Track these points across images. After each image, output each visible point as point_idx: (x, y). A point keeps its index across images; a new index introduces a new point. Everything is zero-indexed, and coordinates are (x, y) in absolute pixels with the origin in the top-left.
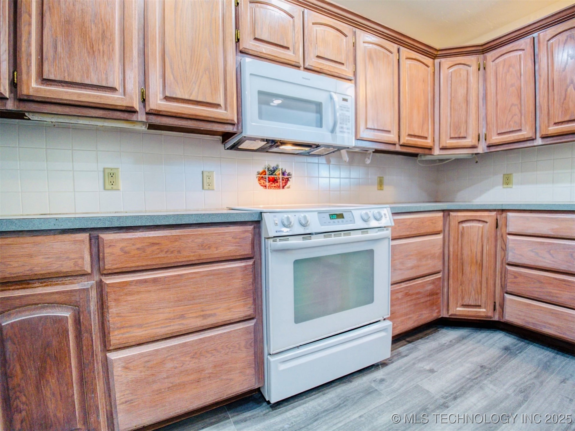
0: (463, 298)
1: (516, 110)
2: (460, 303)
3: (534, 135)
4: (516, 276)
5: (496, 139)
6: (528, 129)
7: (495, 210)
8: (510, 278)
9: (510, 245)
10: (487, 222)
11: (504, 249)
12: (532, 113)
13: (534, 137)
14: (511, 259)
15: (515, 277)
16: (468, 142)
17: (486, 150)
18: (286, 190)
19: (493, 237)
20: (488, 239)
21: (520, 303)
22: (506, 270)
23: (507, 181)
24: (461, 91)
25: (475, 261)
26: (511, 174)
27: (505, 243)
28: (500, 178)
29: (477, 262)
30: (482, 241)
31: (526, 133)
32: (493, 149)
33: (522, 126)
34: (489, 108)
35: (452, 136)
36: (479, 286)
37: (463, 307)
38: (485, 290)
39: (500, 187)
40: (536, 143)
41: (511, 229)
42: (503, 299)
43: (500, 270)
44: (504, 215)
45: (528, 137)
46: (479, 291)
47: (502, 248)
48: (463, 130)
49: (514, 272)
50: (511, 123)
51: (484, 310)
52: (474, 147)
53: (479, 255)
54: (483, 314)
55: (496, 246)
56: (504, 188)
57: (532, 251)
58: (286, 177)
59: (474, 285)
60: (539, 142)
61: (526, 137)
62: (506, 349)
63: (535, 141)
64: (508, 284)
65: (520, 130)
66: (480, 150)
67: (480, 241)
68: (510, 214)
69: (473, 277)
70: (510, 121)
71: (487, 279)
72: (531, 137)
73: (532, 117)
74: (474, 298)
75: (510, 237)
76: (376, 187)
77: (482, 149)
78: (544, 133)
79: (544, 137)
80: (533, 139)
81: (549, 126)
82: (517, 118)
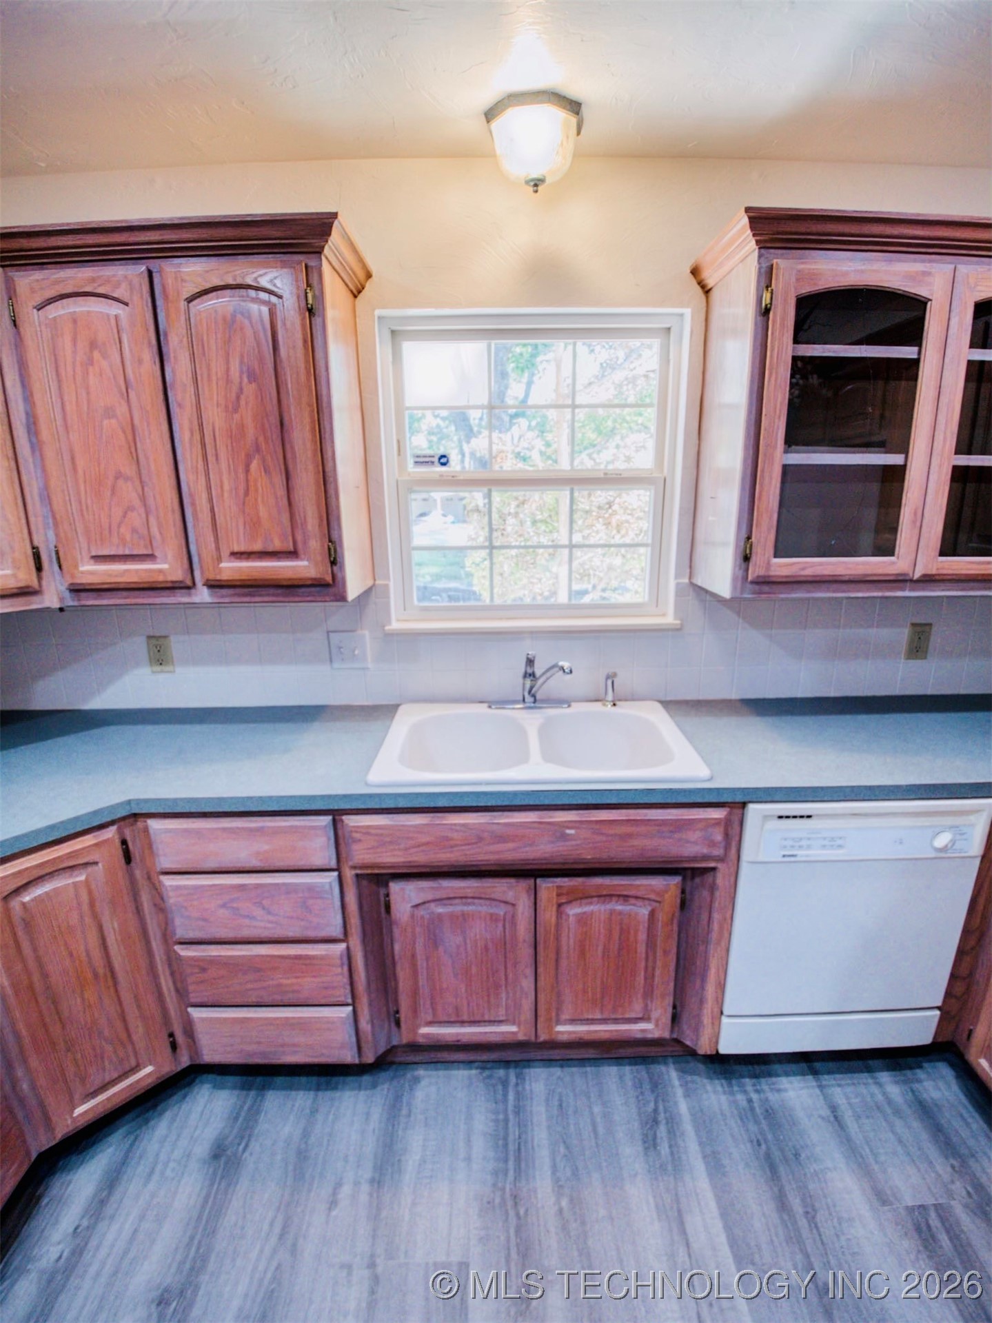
1: (129, 492)
3: (189, 576)
4: (203, 965)
5: (91, 573)
6: (170, 556)
7: (112, 823)
8: (192, 974)
9: (172, 900)
10: (96, 863)
11: (163, 908)
12: (173, 511)
13: (189, 583)
14: (181, 932)
15: (204, 970)
17: (71, 601)
19: (125, 891)
20: (113, 903)
21: (219, 1020)
22: (178, 957)
25: (90, 976)
26: (165, 637)
27: (159, 893)
28: (139, 645)
29: (96, 976)
30: (95, 916)
31: (167, 567)
32: (89, 601)
33: (155, 544)
36: (119, 1025)
37: (93, 1098)
38: (140, 1024)
40: (196, 599)
41: (165, 863)
42: (189, 1021)
43: (164, 958)
45: (174, 579)
46: (123, 1036)
47: (155, 905)
49: (198, 959)
50: (122, 530)
51: (149, 1069)
52: (29, 594)
53: (97, 954)
55: (138, 910)
56: (153, 672)
57: (224, 906)
59: (106, 1033)
60: (203, 595)
61: (170, 578)
63: (193, 591)
64: (191, 988)
65: (150, 557)
66: (49, 602)
67: (88, 920)
68: (154, 824)
69: (96, 1015)
70: (119, 527)
71: (136, 998)
72: (181, 582)
73: (175, 525)
74: (115, 1059)
75: (168, 882)
77: (55, 596)
78: (211, 576)
79: (213, 585)
80: (189, 587)
81: (220, 560)
82: (136, 518)
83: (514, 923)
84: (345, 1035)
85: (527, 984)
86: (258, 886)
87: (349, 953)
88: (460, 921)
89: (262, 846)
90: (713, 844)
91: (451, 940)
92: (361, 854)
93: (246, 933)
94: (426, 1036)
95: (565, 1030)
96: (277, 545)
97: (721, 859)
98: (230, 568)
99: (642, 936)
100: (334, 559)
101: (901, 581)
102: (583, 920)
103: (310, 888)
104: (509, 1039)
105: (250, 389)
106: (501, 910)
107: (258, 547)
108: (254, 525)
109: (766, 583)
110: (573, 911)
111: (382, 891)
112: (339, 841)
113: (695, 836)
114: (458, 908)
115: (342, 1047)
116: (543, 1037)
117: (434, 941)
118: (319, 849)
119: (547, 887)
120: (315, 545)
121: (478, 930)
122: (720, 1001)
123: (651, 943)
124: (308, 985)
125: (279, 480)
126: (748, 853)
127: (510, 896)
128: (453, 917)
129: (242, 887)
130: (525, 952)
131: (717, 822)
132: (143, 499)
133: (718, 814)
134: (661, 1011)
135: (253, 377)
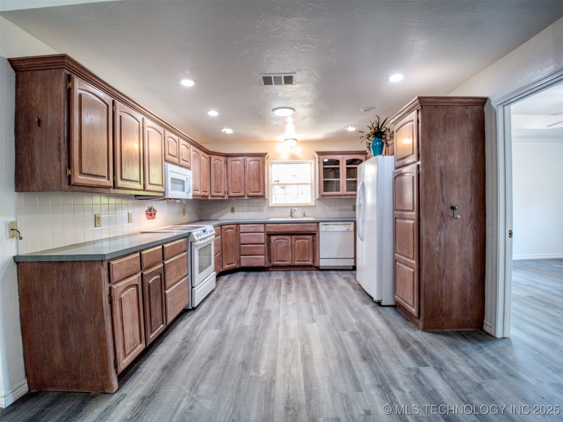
0: (227, 261)
1: (239, 184)
2: (227, 263)
5: (231, 194)
6: (242, 192)
8: (242, 250)
9: (241, 237)
10: (233, 229)
11: (240, 239)
12: (244, 186)
14: (242, 242)
15: (244, 249)
16: (222, 194)
17: (228, 198)
18: (155, 219)
19: (236, 234)
20: (234, 235)
21: (245, 258)
22: (240, 247)
23: (233, 210)
24: (219, 172)
25: (230, 245)
26: (234, 208)
27: (239, 237)
28: (230, 209)
31: (242, 194)
32: (231, 198)
33: (240, 190)
34: (229, 181)
35: (216, 191)
37: (228, 265)
38: (234, 256)
39: (230, 213)
41: (241, 231)
42: (240, 258)
43: (238, 247)
44: (238, 226)
46: (232, 257)
48: (219, 189)
49: (243, 247)
51: (234, 264)
52: (223, 197)
53: (232, 242)
54: (234, 266)
55: (236, 238)
57: (248, 238)
58: (155, 212)
60: (246, 198)
62: (244, 275)
64: (241, 252)
65: (240, 192)
66: (225, 198)
67: (231, 236)
68: (241, 225)
69: (230, 251)
70: (236, 188)
71: (234, 252)
73: (244, 188)
74: (231, 260)
75: (241, 234)
76: (182, 214)
77: (226, 197)
78: (248, 195)
79: (248, 196)
80: (244, 196)
81: (249, 192)
82: (239, 187)
83: (288, 243)
84: (263, 260)
85: (290, 254)
86: (253, 235)
87: (265, 246)
88: (281, 243)
89: (254, 228)
90: (315, 229)
91: (279, 246)
92: (268, 230)
93: (251, 242)
94: (275, 263)
95: (297, 263)
96: (257, 191)
97: (317, 231)
98: (251, 194)
99: (307, 245)
100: (264, 193)
101: (341, 195)
102: (298, 243)
103: (260, 235)
104: (288, 265)
105: (255, 172)
106: (286, 241)
107: (254, 191)
108: (254, 188)
109: (323, 196)
110: (297, 241)
111: (270, 238)
112: (265, 228)
113: (312, 227)
114: (280, 240)
115: (263, 263)
116: (293, 264)
117: (277, 246)
118: (262, 229)
119: (293, 237)
120: (262, 191)
121: (283, 244)
122: (319, 256)
123: (309, 247)
124: (259, 252)
125: (258, 182)
126: (320, 230)
127: (288, 239)
128: (279, 242)
129: (251, 235)
130: (290, 248)
131: (315, 225)
132: (240, 185)
133: (316, 224)
134: (311, 259)
135: (256, 170)
